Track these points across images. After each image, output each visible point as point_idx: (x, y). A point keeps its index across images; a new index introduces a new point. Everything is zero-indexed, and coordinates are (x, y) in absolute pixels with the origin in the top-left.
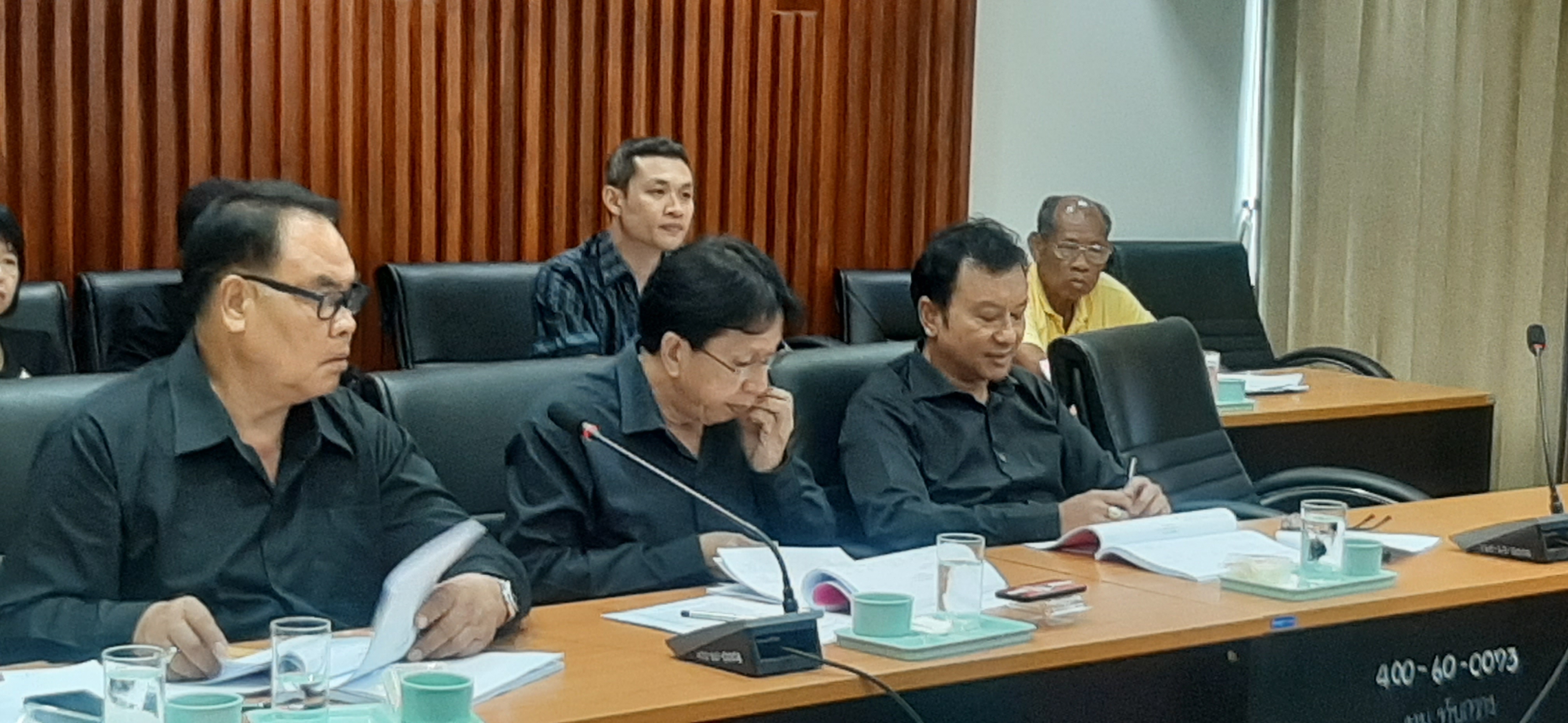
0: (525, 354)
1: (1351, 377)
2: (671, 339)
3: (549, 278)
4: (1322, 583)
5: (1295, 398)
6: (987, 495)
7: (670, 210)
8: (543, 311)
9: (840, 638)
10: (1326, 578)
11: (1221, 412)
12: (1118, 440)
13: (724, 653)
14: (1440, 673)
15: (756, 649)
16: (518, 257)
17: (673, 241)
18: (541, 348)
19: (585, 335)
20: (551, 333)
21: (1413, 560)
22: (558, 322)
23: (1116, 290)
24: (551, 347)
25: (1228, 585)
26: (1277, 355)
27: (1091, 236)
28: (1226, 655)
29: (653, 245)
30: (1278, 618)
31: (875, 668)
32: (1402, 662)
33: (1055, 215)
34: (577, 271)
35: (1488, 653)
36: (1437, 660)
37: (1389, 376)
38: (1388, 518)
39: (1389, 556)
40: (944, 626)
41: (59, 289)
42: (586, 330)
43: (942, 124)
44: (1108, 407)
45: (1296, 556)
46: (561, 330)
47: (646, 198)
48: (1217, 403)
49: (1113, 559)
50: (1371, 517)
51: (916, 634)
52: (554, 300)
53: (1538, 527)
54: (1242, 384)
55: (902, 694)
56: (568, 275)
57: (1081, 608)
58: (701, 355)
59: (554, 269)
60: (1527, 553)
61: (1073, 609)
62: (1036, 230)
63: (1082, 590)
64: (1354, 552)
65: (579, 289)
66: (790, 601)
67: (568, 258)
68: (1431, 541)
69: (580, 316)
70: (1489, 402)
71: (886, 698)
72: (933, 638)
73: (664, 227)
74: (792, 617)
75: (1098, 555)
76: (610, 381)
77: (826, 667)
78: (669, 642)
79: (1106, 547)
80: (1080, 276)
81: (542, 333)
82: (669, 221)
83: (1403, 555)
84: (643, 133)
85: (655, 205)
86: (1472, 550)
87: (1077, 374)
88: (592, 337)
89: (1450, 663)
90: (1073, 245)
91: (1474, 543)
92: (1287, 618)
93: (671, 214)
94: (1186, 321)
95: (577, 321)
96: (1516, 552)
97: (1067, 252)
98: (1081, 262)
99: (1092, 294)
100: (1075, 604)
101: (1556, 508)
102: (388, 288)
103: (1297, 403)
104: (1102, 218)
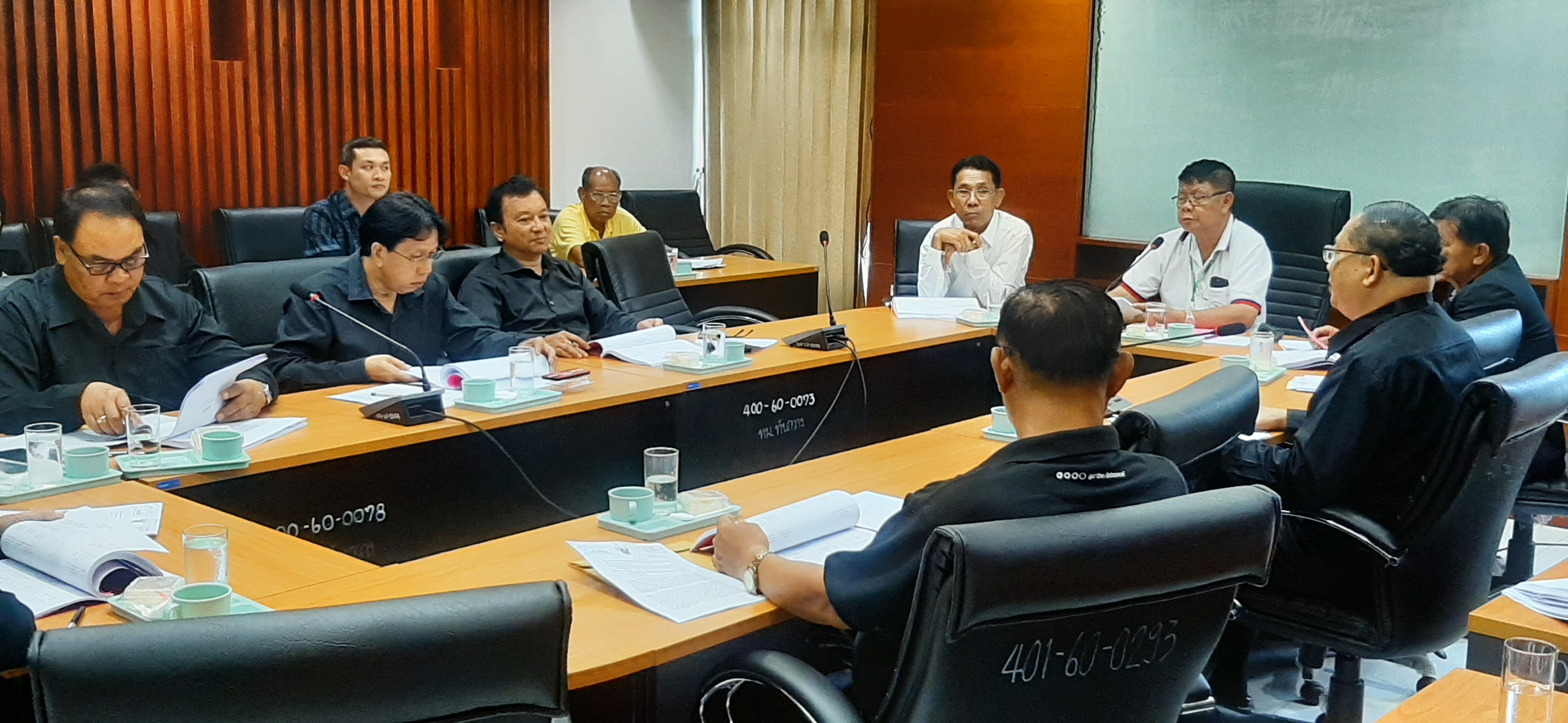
0: (299, 255)
1: (752, 259)
2: (375, 245)
3: (310, 215)
4: (714, 365)
5: (720, 270)
6: (542, 324)
7: (376, 176)
8: (308, 233)
9: (457, 404)
10: (715, 362)
11: (676, 279)
12: (619, 296)
13: (391, 414)
14: (775, 408)
15: (407, 411)
16: (296, 204)
17: (380, 193)
18: (308, 253)
19: (333, 245)
20: (313, 246)
21: (761, 352)
22: (317, 239)
23: (624, 216)
24: (314, 252)
25: (667, 368)
26: (716, 249)
27: (610, 188)
28: (664, 404)
29: (368, 196)
30: (690, 384)
31: (473, 418)
32: (757, 403)
33: (590, 178)
34: (326, 211)
35: (800, 397)
36: (774, 401)
37: (771, 258)
38: (752, 331)
39: (748, 350)
40: (514, 395)
41: (24, 226)
42: (333, 243)
43: (533, 130)
44: (613, 277)
45: (701, 351)
46: (319, 243)
47: (362, 171)
48: (674, 274)
49: (609, 356)
50: (742, 331)
51: (497, 400)
52: (314, 227)
53: (823, 332)
54: (691, 264)
55: (488, 431)
56: (321, 214)
57: (588, 382)
58: (392, 254)
59: (313, 210)
60: (818, 346)
61: (583, 383)
62: (581, 186)
63: (588, 373)
64: (730, 349)
65: (328, 220)
66: (426, 385)
67: (321, 203)
68: (774, 341)
69: (330, 235)
70: (816, 270)
71: (480, 434)
72: (506, 401)
73: (375, 187)
74: (428, 394)
75: (602, 355)
76: (343, 270)
77: (448, 420)
78: (361, 410)
79: (605, 351)
80: (605, 209)
81: (308, 245)
82: (375, 183)
83: (758, 349)
84: (365, 135)
85: (367, 175)
86: (791, 346)
87: (597, 260)
88: (336, 247)
89: (780, 402)
90: (600, 194)
91: (793, 342)
92: (696, 383)
93: (377, 179)
94: (655, 232)
95: (328, 239)
96: (813, 345)
97: (598, 197)
98: (606, 202)
99: (613, 218)
100: (584, 381)
101: (833, 323)
102: (220, 221)
103: (720, 273)
104: (616, 178)
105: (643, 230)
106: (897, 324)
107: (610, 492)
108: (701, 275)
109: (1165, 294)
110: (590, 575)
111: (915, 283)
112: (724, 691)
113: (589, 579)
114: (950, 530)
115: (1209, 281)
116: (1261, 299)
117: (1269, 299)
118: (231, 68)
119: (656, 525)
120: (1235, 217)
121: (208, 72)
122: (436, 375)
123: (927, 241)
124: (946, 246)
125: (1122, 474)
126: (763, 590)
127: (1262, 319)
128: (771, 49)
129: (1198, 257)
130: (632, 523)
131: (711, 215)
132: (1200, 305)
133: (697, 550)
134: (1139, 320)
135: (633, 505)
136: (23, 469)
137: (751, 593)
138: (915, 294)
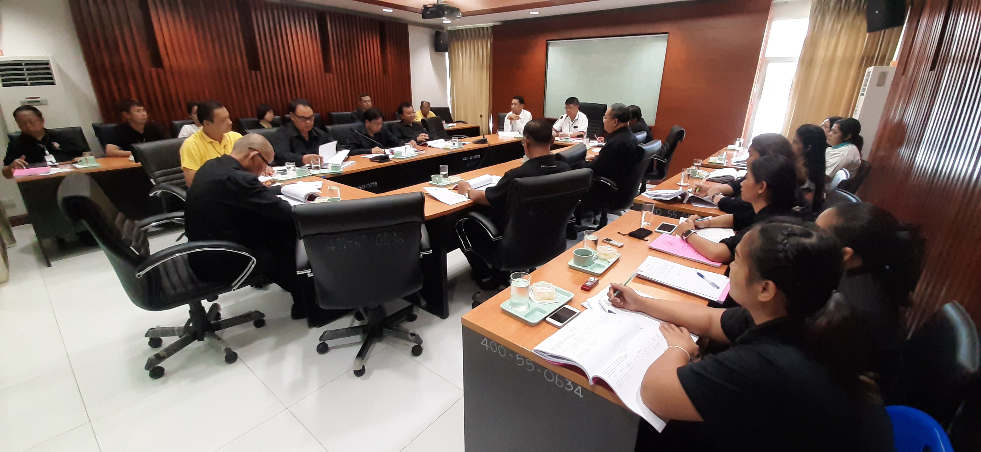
1: (463, 124)
4: (455, 148)
8: (352, 118)
9: (393, 158)
11: (444, 129)
13: (377, 160)
14: (471, 158)
15: (381, 160)
16: (349, 111)
17: (368, 108)
23: (431, 113)
25: (444, 149)
26: (454, 121)
27: (428, 106)
29: (365, 108)
30: (450, 152)
31: (397, 161)
32: (466, 157)
33: (422, 104)
35: (477, 156)
37: (467, 124)
38: (464, 140)
39: (464, 144)
40: (407, 155)
42: (359, 121)
45: (452, 145)
46: (355, 120)
47: (364, 102)
48: (444, 127)
49: (430, 147)
50: (461, 140)
51: (402, 156)
52: (354, 117)
53: (482, 140)
54: (448, 125)
55: (401, 164)
58: (371, 123)
60: (480, 143)
62: (420, 106)
63: (424, 150)
64: (458, 144)
65: (357, 114)
68: (470, 142)
69: (357, 118)
70: (479, 125)
71: (399, 165)
72: (405, 157)
77: (391, 161)
80: (427, 112)
81: (353, 120)
82: (368, 105)
83: (466, 144)
84: (365, 93)
85: (366, 103)
86: (474, 143)
90: (425, 108)
98: (427, 110)
99: (428, 114)
100: (424, 152)
101: (484, 137)
102: (329, 115)
103: (455, 127)
104: (429, 104)
105: (435, 116)
106: (500, 138)
107: (432, 176)
108: (451, 128)
109: (563, 130)
110: (428, 195)
111: (503, 128)
112: (461, 222)
113: (428, 196)
114: (517, 179)
115: (573, 127)
116: (586, 131)
117: (587, 132)
118: (329, 76)
119: (444, 184)
120: (579, 111)
121: (323, 76)
122: (387, 151)
123: (506, 118)
124: (511, 119)
125: (556, 166)
126: (470, 197)
127: (586, 136)
128: (466, 72)
129: (571, 121)
130: (438, 183)
131: (453, 113)
132: (571, 133)
133: (454, 189)
134: (558, 136)
135: (437, 179)
136: (286, 174)
137: (468, 198)
138: (504, 131)
